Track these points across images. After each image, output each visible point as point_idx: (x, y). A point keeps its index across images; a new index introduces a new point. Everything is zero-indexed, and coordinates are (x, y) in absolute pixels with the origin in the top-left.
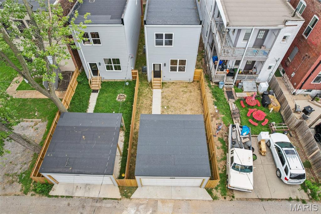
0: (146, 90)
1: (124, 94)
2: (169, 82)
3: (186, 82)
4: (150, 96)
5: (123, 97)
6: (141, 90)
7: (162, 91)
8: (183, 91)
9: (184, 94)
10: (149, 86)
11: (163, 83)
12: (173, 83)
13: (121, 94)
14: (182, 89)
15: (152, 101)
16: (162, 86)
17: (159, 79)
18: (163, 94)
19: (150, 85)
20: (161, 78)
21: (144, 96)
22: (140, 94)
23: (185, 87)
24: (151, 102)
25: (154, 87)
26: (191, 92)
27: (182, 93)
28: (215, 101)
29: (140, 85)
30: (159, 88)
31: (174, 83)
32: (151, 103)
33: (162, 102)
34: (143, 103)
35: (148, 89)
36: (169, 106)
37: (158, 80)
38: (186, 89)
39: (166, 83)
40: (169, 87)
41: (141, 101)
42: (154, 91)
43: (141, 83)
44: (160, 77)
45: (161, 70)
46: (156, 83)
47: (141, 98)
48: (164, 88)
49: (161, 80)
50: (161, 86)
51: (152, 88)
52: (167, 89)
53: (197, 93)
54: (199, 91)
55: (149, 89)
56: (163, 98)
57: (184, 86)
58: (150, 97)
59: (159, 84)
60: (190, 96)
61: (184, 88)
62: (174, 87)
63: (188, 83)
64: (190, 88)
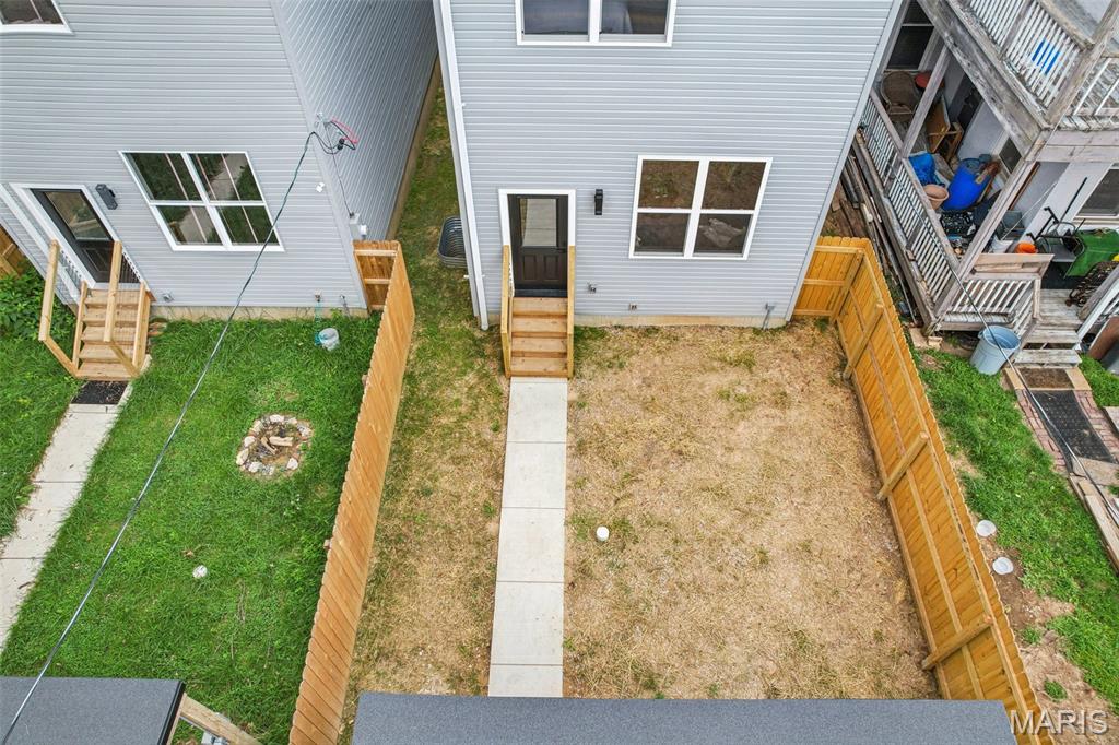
0: (460, 387)
1: (293, 421)
2: (622, 328)
3: (742, 329)
4: (488, 435)
5: (287, 441)
6: (424, 384)
7: (574, 396)
8: (724, 396)
9: (732, 415)
10: (483, 356)
11: (580, 334)
12: (650, 331)
13: (276, 418)
14: (715, 381)
15: (499, 476)
16: (577, 356)
17: (551, 304)
18: (583, 415)
19: (488, 348)
20: (570, 301)
21: (443, 437)
22: (413, 417)
23: (736, 363)
24: (492, 483)
25: (516, 365)
26: (782, 400)
27: (722, 409)
28: (972, 472)
29: (422, 349)
30: (552, 369)
31: (656, 330)
32: (493, 494)
33: (577, 484)
34: (427, 493)
35: (471, 378)
36: (633, 519)
37: (548, 315)
38: (747, 376)
39: (598, 333)
40: (621, 366)
41: (415, 478)
42: (521, 391)
43: (432, 334)
44: (560, 289)
45: (571, 242)
46: (529, 335)
47: (418, 450)
48: (585, 371)
49: (565, 316)
50: (570, 358)
51: (502, 370)
52: (608, 381)
53: (828, 412)
54: (839, 397)
55: (483, 376)
56: (579, 448)
57: (732, 353)
58: (484, 445)
59: (555, 346)
60: (780, 429)
61: (733, 375)
62: (657, 360)
63: (757, 331)
64: (777, 371)
